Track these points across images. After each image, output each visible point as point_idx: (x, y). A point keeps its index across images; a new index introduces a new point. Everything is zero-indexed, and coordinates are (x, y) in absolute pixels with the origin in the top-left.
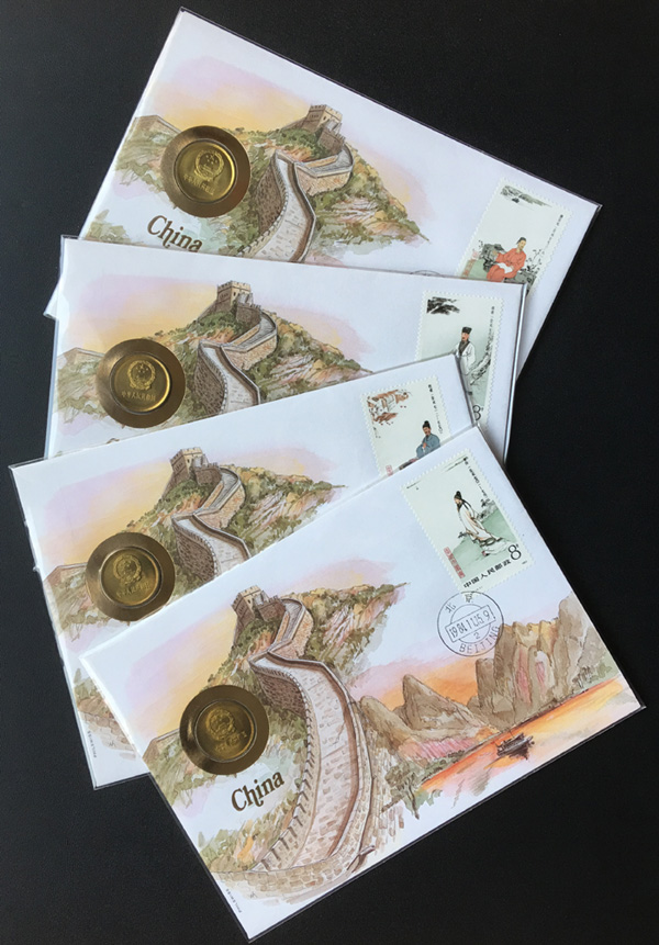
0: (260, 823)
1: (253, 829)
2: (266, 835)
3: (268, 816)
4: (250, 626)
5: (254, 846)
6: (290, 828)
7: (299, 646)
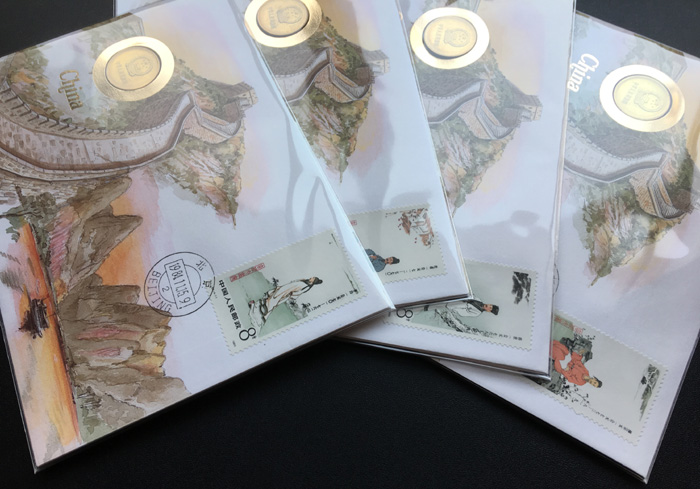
0: (44, 89)
1: (40, 84)
2: (31, 93)
3: (47, 95)
4: (222, 94)
5: (24, 84)
6: (30, 112)
7: (194, 130)
